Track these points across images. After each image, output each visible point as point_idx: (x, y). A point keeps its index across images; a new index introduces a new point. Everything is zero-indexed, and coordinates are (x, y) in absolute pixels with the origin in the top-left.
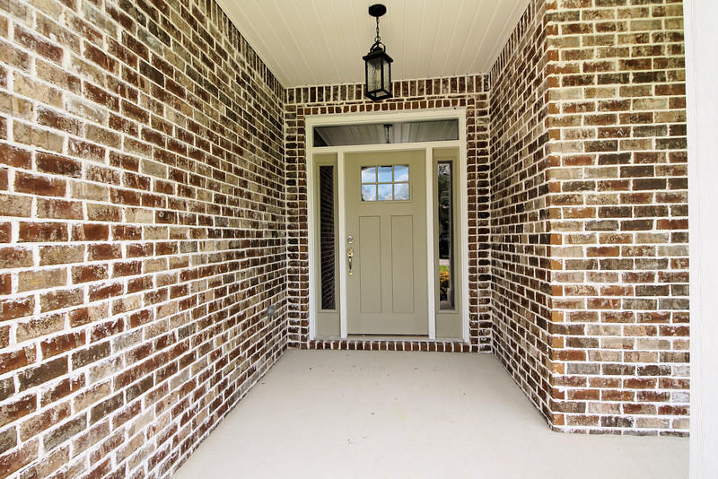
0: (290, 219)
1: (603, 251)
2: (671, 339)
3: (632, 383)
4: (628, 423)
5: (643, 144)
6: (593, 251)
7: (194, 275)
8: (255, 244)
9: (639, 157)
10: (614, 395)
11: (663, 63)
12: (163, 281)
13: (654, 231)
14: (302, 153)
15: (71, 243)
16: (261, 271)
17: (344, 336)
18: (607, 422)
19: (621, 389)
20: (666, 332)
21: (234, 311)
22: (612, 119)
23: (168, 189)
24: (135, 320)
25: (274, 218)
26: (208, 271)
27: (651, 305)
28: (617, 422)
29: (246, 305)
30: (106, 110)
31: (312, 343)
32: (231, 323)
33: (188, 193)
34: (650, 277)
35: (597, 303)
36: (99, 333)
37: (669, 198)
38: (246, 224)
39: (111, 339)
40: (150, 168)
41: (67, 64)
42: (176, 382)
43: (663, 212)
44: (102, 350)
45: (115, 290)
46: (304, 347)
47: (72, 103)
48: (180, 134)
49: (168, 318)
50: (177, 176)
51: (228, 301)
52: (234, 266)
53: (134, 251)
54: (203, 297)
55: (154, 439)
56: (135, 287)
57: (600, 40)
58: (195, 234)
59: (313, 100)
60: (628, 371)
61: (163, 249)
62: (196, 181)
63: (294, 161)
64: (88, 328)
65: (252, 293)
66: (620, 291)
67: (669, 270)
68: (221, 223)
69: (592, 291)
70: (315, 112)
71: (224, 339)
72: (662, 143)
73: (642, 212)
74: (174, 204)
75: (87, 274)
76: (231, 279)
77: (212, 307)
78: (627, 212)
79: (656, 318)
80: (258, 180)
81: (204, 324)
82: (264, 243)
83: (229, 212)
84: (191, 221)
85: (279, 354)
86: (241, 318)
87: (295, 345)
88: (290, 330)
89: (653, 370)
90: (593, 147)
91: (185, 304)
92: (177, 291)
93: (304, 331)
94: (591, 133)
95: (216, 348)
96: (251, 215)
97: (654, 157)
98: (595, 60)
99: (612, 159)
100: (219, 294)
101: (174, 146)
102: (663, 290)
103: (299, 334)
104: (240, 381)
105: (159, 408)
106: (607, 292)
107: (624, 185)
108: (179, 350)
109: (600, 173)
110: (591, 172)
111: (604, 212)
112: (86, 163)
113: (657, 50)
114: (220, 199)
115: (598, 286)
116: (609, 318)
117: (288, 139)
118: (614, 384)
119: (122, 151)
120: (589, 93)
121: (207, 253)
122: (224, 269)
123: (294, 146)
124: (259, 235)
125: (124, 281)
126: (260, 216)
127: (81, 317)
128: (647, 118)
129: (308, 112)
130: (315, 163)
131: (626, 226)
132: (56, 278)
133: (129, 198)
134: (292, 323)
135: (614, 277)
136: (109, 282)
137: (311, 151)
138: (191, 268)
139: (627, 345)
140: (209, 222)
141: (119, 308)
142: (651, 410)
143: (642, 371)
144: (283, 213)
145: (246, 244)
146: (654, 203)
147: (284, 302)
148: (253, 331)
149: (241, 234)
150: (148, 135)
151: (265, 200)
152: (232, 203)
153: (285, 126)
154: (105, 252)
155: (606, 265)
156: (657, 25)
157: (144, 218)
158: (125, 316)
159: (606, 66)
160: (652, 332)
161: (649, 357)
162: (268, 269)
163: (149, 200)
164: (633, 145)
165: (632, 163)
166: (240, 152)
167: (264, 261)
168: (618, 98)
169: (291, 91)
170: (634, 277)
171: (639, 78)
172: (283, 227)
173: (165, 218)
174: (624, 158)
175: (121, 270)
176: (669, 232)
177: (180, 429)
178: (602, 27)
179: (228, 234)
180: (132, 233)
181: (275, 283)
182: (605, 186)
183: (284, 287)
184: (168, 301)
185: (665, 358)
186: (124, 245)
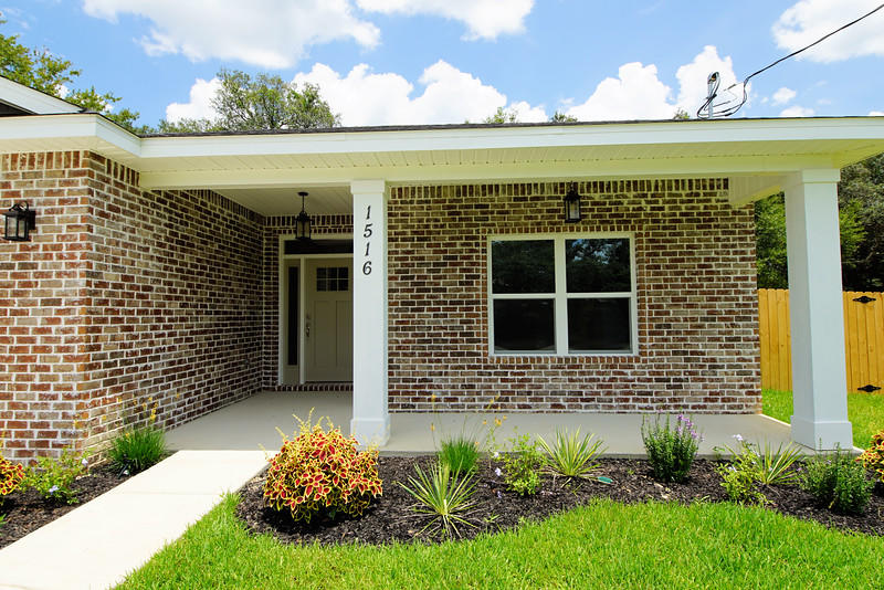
0: (266, 303)
1: (402, 322)
2: (433, 365)
3: (415, 387)
4: (413, 407)
5: (421, 271)
6: (398, 322)
7: (196, 333)
8: (235, 319)
9: (419, 277)
10: (408, 393)
11: (430, 233)
12: (182, 334)
13: (425, 313)
14: (277, 259)
15: (150, 316)
16: (240, 335)
17: (302, 383)
18: (404, 406)
19: (410, 390)
20: (431, 361)
21: (219, 356)
22: (407, 259)
23: (186, 292)
24: (170, 349)
25: (252, 303)
26: (204, 332)
27: (424, 348)
28: (409, 406)
29: (228, 354)
30: (162, 264)
31: (279, 387)
32: (217, 362)
33: (195, 293)
34: (423, 335)
35: (399, 348)
36: (157, 351)
37: (432, 297)
38: (229, 307)
39: (161, 354)
40: (178, 284)
41: (151, 253)
42: (186, 382)
43: (429, 303)
44: (157, 358)
45: (163, 335)
46: (274, 390)
47: (153, 266)
48: (192, 266)
49: (183, 351)
50: (189, 286)
51: (215, 350)
52: (221, 331)
53: (170, 320)
54: (201, 345)
55: (175, 403)
56: (170, 335)
57: (402, 221)
58: (197, 313)
59: (283, 224)
60: (414, 381)
61: (182, 320)
62: (199, 286)
63: (269, 264)
64: (154, 348)
65: (232, 348)
66: (410, 342)
67: (432, 331)
68: (212, 307)
69: (397, 342)
70: (285, 232)
71: (213, 370)
72: (429, 271)
73: (419, 303)
74: (187, 299)
75: (154, 328)
76: (218, 337)
77: (206, 351)
78: (413, 303)
79: (426, 355)
80: (240, 280)
81: (201, 359)
82: (243, 319)
83: (218, 301)
84: (196, 306)
85: (253, 392)
86: (223, 361)
87: (267, 389)
88: (265, 378)
89: (425, 380)
90: (398, 272)
91: (191, 347)
92: (187, 340)
93: (274, 379)
94: (397, 265)
95: (207, 373)
96: (233, 301)
97: (425, 277)
98: (400, 230)
99: (407, 278)
100: (210, 345)
101: (189, 272)
102: (429, 341)
103: (271, 381)
104: (223, 397)
105: (178, 390)
106: (404, 342)
107: (412, 290)
108: (188, 368)
109: (401, 284)
110: (397, 284)
111: (403, 303)
112: (155, 286)
113: (427, 226)
114: (213, 294)
115: (400, 339)
116: (405, 355)
117: (266, 249)
118: (407, 387)
119: (167, 279)
120: (397, 246)
121: (204, 322)
122: (214, 332)
123: (270, 254)
124: (240, 313)
125: (166, 332)
126: (240, 302)
127: (152, 343)
128: (423, 258)
129: (280, 232)
130: (285, 265)
131: (413, 310)
132: (145, 328)
133: (169, 298)
134: (266, 374)
135: (407, 335)
136: (161, 332)
137: (282, 257)
138: (195, 329)
139: (413, 368)
140: (206, 306)
141: (164, 343)
142: (424, 400)
143: (420, 381)
144: (261, 299)
145: (228, 319)
146: (426, 299)
147: (260, 359)
148: (233, 371)
149: (225, 313)
150: (177, 270)
151: (245, 292)
152: (219, 295)
153: (265, 241)
154: (160, 320)
155: (404, 329)
156: (428, 214)
157: (175, 306)
158: (166, 346)
159: (404, 233)
160: (424, 361)
161: (423, 374)
162: (246, 335)
163: (177, 298)
164: (416, 271)
165: (416, 280)
166: (227, 266)
167: (242, 330)
168: (409, 249)
169: (269, 218)
170: (416, 335)
171: (419, 239)
172: (261, 308)
173: (183, 306)
174: (412, 277)
175: (166, 327)
176: (432, 313)
177: (187, 405)
178: (403, 215)
179: (217, 313)
180: (170, 313)
181: (252, 345)
182: (403, 291)
183: (261, 348)
184: (183, 344)
185: (430, 374)
186: (167, 317)
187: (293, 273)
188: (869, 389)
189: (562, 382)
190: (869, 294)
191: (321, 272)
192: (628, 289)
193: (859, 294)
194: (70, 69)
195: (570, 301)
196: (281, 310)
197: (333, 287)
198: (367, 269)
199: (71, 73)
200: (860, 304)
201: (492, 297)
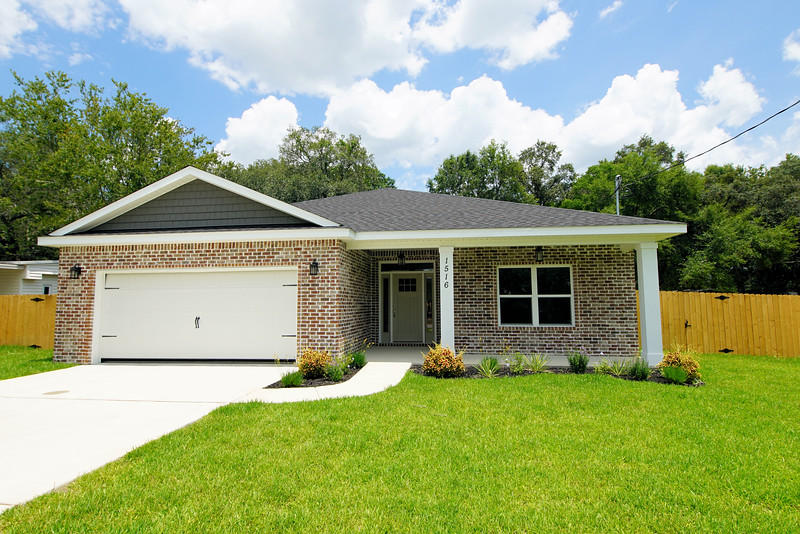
0: (373, 298)
2: (470, 330)
7: (357, 313)
11: (468, 264)
12: (354, 313)
14: (378, 274)
17: (392, 342)
19: (458, 343)
20: (469, 328)
21: (361, 325)
27: (465, 322)
30: (350, 282)
31: (380, 344)
32: (361, 328)
33: (356, 294)
41: (348, 277)
42: (355, 336)
44: (350, 324)
45: (351, 313)
46: (377, 345)
51: (361, 322)
52: (362, 313)
58: (357, 303)
59: (381, 255)
60: (460, 338)
61: (354, 307)
63: (374, 277)
64: (349, 319)
65: (364, 321)
66: (458, 318)
67: (469, 313)
68: (360, 300)
70: (383, 260)
72: (467, 283)
74: (355, 297)
76: (361, 316)
79: (466, 325)
81: (358, 326)
82: (366, 306)
83: (361, 297)
84: (357, 300)
87: (374, 345)
88: (372, 339)
91: (356, 320)
92: (355, 316)
93: (377, 339)
95: (359, 332)
99: (456, 287)
100: (359, 319)
102: (468, 318)
103: (375, 340)
108: (355, 329)
114: (360, 294)
117: (373, 269)
119: (351, 289)
121: (358, 308)
123: (374, 272)
124: (366, 303)
126: (366, 298)
128: (464, 277)
129: (380, 260)
130: (382, 277)
133: (352, 297)
134: (373, 336)
137: (380, 273)
138: (356, 311)
139: (460, 332)
141: (351, 317)
143: (463, 338)
144: (371, 296)
145: (363, 307)
148: (364, 333)
149: (363, 303)
150: (353, 284)
151: (367, 292)
153: (372, 264)
162: (367, 315)
167: (366, 312)
168: (457, 272)
169: (374, 252)
171: (462, 268)
173: (354, 300)
175: (351, 310)
176: (469, 305)
180: (352, 303)
181: (369, 320)
183: (371, 322)
186: (351, 306)
187: (386, 282)
188: (726, 351)
189: (536, 339)
190: (725, 295)
191: (401, 281)
192: (570, 293)
193: (719, 295)
194: (205, 141)
195: (539, 299)
196: (380, 302)
197: (407, 289)
198: (446, 285)
199: (207, 143)
200: (719, 300)
201: (499, 296)
